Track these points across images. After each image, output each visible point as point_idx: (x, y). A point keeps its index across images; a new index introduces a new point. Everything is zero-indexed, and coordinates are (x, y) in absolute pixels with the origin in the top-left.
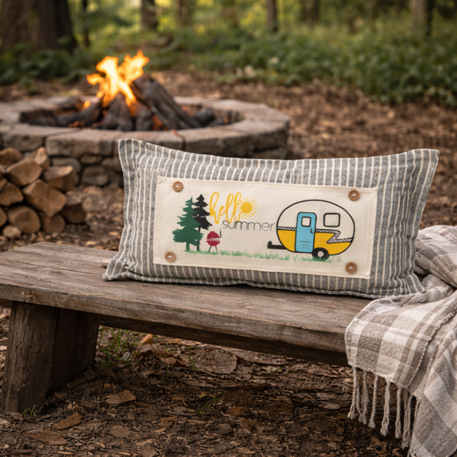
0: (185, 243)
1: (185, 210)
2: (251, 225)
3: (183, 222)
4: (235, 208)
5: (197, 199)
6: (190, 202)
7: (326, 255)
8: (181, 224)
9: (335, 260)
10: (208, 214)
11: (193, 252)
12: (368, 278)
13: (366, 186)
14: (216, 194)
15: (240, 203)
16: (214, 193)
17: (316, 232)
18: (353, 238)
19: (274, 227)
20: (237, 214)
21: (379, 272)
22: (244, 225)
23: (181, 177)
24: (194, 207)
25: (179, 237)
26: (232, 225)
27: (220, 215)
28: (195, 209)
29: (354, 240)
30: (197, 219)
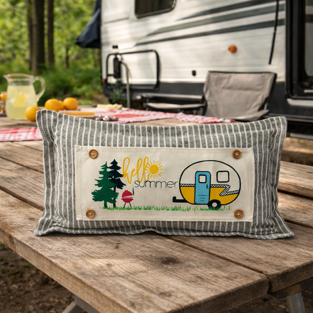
0: (103, 202)
1: (101, 173)
2: (159, 184)
3: (100, 184)
4: (144, 169)
5: (111, 163)
6: (105, 167)
7: (219, 205)
8: (99, 185)
9: (225, 208)
10: (121, 176)
11: (110, 209)
12: (252, 221)
13: (244, 146)
14: (127, 159)
15: (148, 166)
16: (125, 158)
17: (211, 187)
18: (240, 190)
19: (177, 184)
20: (146, 175)
21: (259, 215)
22: (153, 184)
23: (97, 145)
24: (109, 170)
25: (97, 196)
26: (142, 184)
27: (132, 176)
28: (110, 172)
29: (241, 191)
30: (113, 181)
